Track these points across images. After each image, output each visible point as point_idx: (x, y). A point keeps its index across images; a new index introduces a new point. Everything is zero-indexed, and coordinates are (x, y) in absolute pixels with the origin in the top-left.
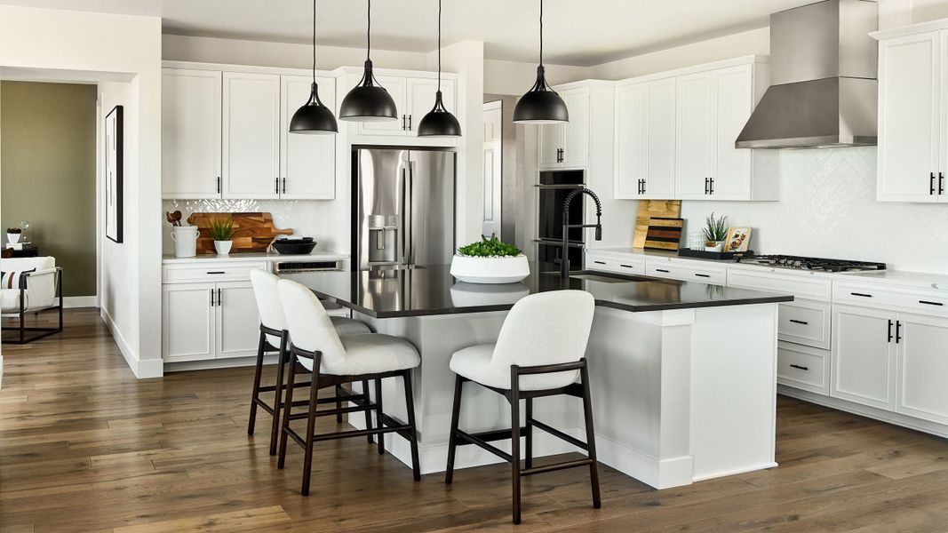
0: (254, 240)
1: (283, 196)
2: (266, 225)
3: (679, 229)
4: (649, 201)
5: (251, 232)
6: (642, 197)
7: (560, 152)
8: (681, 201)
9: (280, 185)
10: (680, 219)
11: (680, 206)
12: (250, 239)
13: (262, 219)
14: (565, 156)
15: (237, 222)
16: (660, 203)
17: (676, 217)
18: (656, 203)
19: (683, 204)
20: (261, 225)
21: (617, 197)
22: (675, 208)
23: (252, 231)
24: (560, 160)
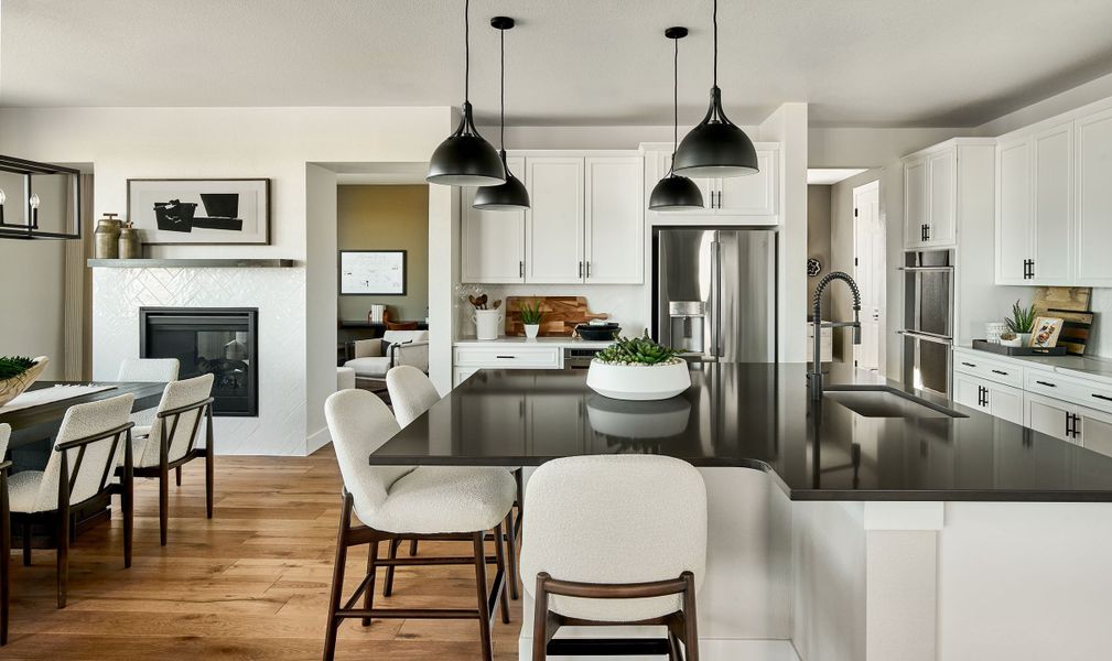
0: (566, 324)
1: (588, 281)
2: (580, 310)
3: (1087, 326)
4: (1047, 288)
5: (563, 316)
6: (1031, 282)
7: (925, 228)
8: (1091, 289)
9: (585, 269)
10: (1089, 312)
11: (1090, 295)
12: (562, 323)
13: (576, 303)
14: (930, 233)
15: (550, 305)
16: (1061, 291)
17: (1083, 309)
18: (1056, 290)
19: (1094, 292)
20: (574, 310)
21: (998, 282)
22: (1083, 298)
23: (565, 316)
24: (925, 238)
